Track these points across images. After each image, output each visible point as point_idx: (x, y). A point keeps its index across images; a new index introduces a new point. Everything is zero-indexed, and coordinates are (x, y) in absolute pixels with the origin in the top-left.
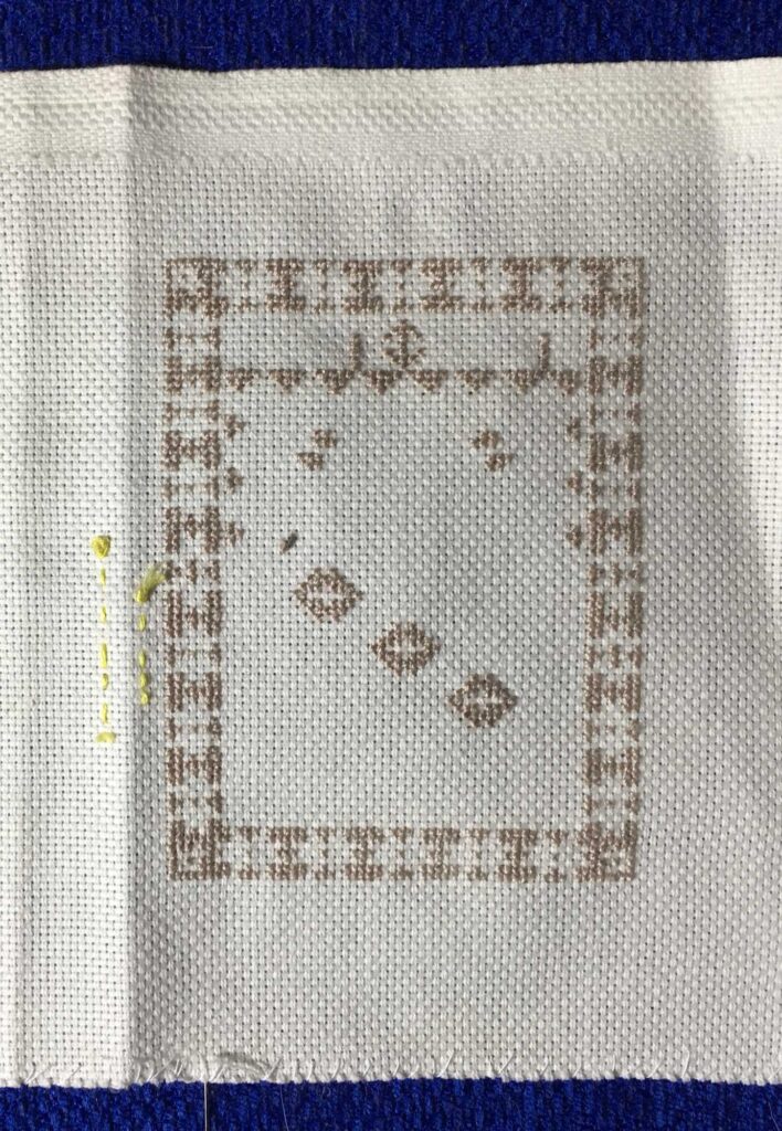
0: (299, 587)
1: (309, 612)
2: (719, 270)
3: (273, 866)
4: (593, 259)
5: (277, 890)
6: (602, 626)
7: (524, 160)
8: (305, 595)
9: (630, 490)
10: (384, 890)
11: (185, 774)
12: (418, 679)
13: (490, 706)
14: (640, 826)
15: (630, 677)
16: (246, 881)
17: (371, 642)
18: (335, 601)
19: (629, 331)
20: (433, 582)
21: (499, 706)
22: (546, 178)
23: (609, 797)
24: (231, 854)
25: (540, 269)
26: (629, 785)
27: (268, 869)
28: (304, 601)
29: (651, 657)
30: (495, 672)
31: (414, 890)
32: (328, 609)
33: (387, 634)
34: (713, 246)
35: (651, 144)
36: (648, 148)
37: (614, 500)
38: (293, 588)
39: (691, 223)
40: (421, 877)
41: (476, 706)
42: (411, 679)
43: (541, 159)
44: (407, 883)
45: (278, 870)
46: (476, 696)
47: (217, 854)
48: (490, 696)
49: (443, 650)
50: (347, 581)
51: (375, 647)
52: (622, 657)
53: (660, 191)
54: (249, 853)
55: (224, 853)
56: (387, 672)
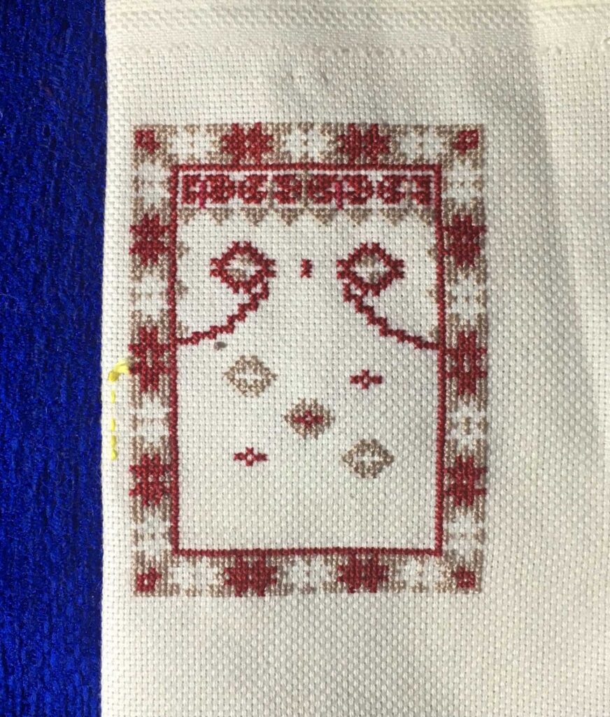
0: (229, 370)
1: (237, 389)
2: (541, 133)
3: (211, 587)
4: (445, 126)
5: (214, 604)
6: (456, 402)
7: (392, 52)
8: (234, 376)
9: (478, 299)
10: (295, 603)
11: (145, 515)
12: (319, 442)
13: (373, 463)
14: (485, 553)
15: (478, 441)
16: (191, 598)
17: (284, 413)
18: (256, 381)
19: (472, 179)
20: (329, 368)
21: (379, 463)
22: (408, 67)
23: (462, 531)
24: (180, 577)
25: (405, 133)
26: (477, 522)
27: (208, 588)
28: (232, 380)
29: (494, 425)
30: (377, 437)
31: (317, 601)
32: (250, 387)
33: (294, 407)
34: (535, 116)
35: (483, 42)
36: (482, 45)
37: (465, 306)
38: (224, 371)
39: (517, 99)
40: (322, 592)
41: (363, 463)
42: (313, 441)
43: (403, 53)
44: (311, 596)
45: (216, 589)
46: (363, 455)
47: (169, 576)
48: (373, 455)
49: (337, 419)
50: (265, 366)
51: (286, 417)
52: (472, 426)
53: (492, 76)
54: (194, 576)
55: (175, 576)
56: (296, 436)
